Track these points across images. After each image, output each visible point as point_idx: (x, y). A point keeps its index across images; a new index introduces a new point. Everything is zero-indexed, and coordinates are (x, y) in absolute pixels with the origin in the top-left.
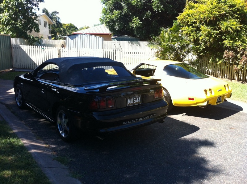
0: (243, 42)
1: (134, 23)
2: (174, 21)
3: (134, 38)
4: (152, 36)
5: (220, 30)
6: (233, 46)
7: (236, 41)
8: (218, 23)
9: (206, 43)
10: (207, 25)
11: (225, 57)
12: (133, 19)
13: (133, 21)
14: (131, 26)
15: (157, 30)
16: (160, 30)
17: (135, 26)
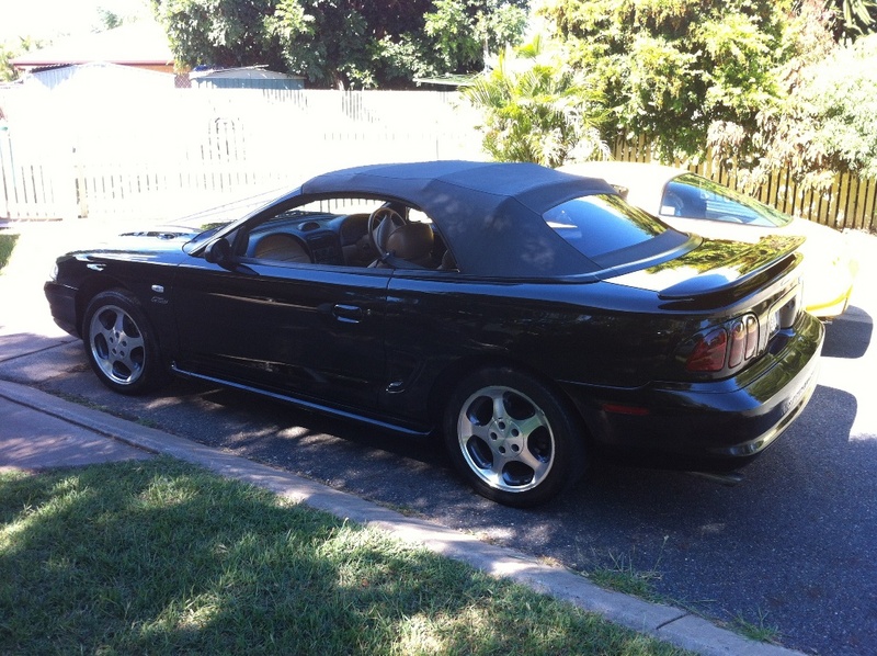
0: (770, 93)
1: (280, 18)
2: (425, 16)
3: (280, 76)
4: (348, 69)
5: (699, 53)
6: (743, 106)
7: (747, 88)
8: (692, 26)
9: (646, 96)
10: (655, 34)
11: (713, 145)
12: (278, 6)
13: (277, 13)
14: (271, 29)
15: (367, 46)
16: (378, 49)
17: (287, 32)
